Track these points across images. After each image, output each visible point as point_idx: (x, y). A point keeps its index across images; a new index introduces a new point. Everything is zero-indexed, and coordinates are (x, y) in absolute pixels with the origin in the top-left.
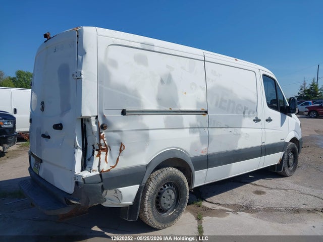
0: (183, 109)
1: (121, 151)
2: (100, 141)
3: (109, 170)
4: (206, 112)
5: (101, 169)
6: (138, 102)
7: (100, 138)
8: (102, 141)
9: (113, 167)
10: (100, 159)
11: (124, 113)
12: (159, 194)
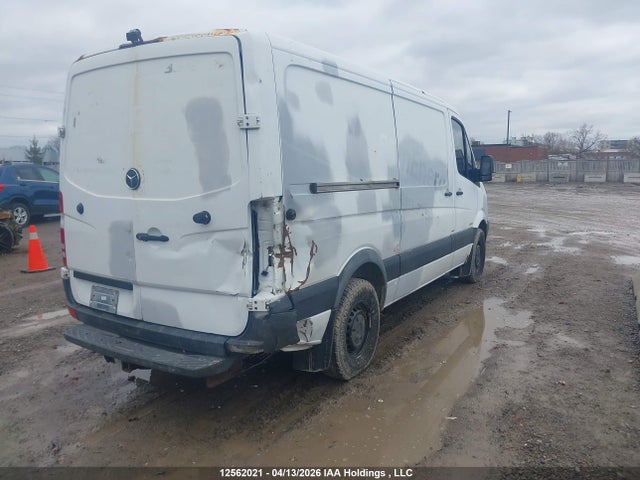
0: (375, 179)
1: (312, 254)
2: (284, 240)
3: (298, 289)
4: (398, 184)
5: (287, 287)
6: (326, 169)
7: (285, 233)
8: (287, 241)
9: (303, 283)
10: (284, 270)
11: (313, 188)
12: (348, 328)
